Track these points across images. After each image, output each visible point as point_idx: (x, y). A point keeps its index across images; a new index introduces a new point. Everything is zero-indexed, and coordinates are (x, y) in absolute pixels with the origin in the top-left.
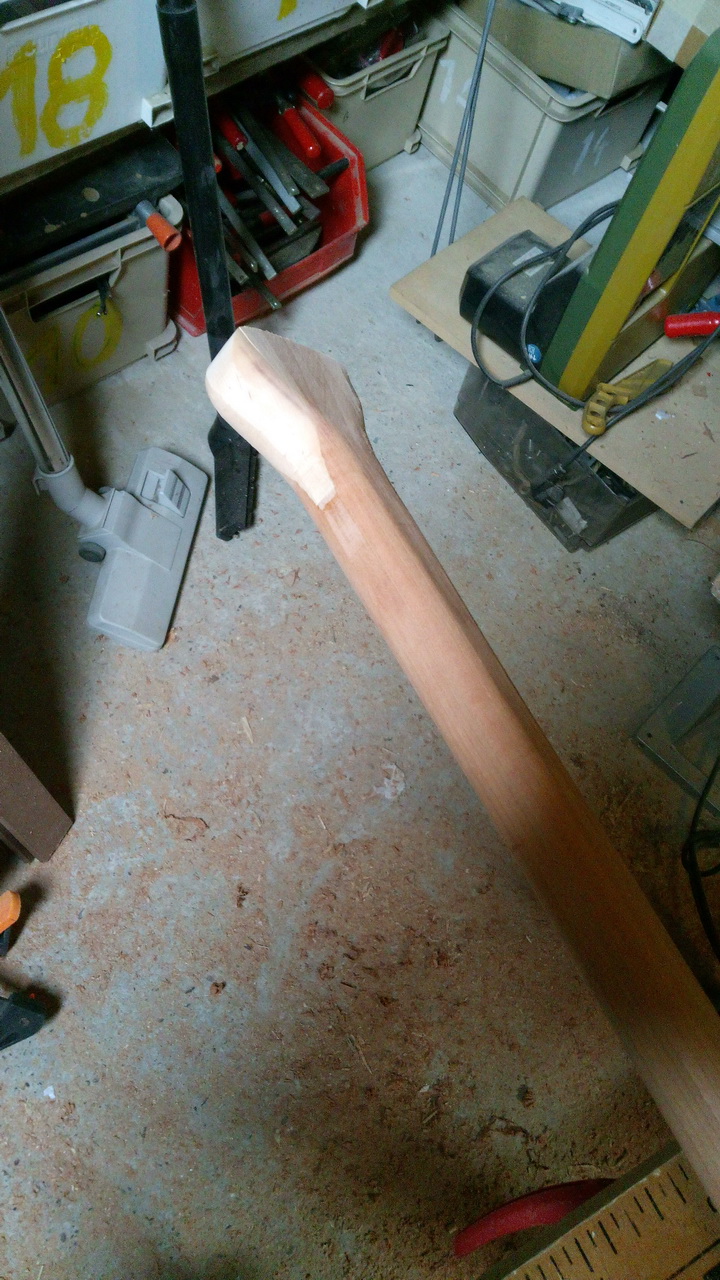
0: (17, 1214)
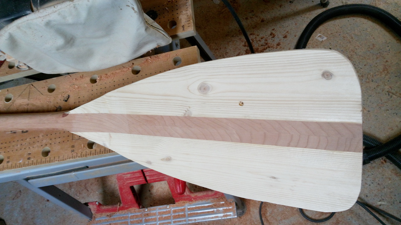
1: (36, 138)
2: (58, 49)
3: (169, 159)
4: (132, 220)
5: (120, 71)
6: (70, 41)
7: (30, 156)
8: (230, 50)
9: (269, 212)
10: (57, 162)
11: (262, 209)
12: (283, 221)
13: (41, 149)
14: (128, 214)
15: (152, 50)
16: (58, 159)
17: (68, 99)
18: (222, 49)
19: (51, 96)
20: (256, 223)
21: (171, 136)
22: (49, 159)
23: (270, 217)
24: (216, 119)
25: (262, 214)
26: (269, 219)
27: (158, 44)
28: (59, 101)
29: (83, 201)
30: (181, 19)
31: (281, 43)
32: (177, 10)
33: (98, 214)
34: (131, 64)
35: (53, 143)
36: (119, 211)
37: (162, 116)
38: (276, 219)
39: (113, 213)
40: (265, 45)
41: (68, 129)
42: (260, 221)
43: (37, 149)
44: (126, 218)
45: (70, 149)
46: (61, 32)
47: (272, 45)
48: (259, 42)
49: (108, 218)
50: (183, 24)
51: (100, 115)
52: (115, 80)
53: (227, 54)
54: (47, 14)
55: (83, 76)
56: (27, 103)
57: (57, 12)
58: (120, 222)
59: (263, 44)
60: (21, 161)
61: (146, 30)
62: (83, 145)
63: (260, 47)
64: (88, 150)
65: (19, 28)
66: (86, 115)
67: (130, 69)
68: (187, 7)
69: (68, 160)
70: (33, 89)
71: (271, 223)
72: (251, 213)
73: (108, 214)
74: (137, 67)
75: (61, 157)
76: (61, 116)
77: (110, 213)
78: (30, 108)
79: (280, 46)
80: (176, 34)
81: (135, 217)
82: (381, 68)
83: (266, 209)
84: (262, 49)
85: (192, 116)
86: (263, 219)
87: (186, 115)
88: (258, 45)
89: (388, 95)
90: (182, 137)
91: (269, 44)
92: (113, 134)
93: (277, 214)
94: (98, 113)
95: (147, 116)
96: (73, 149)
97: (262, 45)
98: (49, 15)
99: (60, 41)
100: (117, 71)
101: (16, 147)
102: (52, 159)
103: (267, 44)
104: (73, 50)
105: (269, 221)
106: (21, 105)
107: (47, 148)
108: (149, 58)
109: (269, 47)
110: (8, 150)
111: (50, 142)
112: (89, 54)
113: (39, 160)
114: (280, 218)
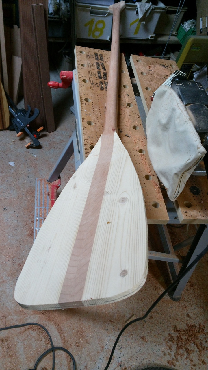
0: (23, 165)
1: (101, 119)
2: (159, 121)
3: (75, 187)
4: (43, 209)
5: (148, 167)
6: (165, 127)
7: (88, 115)
8: (195, 309)
9: (33, 333)
10: (83, 129)
11: (36, 326)
12: (23, 347)
13: (92, 121)
14: (48, 207)
15: (163, 185)
16: (84, 129)
17: (127, 136)
18: (196, 300)
19: (131, 127)
20: (25, 319)
21: (91, 186)
22: (85, 124)
23: (28, 334)
24: (100, 209)
25: (32, 325)
26: (26, 332)
27: (168, 189)
28: (126, 131)
29: (62, 175)
30: (193, 211)
31: (205, 365)
32: (202, 209)
33: (51, 186)
34: (154, 174)
35: (96, 127)
36: (51, 200)
37: (106, 180)
38: (26, 339)
39: (51, 196)
40: (202, 347)
41: (104, 132)
42: (26, 323)
43: (93, 119)
44: (45, 205)
45: (91, 136)
46: (170, 120)
47: (202, 355)
48: (205, 340)
49: (47, 192)
50: (189, 212)
51: (112, 148)
52: (141, 164)
53: (191, 305)
54: (180, 107)
55: (144, 145)
56: (126, 114)
57: (181, 113)
58: (43, 201)
59: (203, 344)
60: (85, 110)
61: (176, 174)
62: (93, 143)
63: (199, 341)
64: (89, 146)
65: (171, 94)
66: (113, 141)
67: (150, 174)
68: (204, 216)
69: (83, 135)
70: (136, 118)
71: (23, 334)
72: (34, 315)
73: (50, 193)
74: (151, 178)
75: (86, 131)
76: (113, 128)
77: (50, 194)
78: (122, 116)
79: (202, 364)
80: (180, 207)
81: (45, 211)
83: (35, 330)
84: (197, 342)
85: (104, 196)
86: (28, 326)
87: (105, 193)
88: (202, 339)
90: (89, 192)
91: (204, 352)
92: (98, 157)
93: (30, 342)
94: (114, 147)
95: (108, 172)
96: (91, 137)
97: (201, 343)
98: (180, 108)
99: (164, 121)
100: (148, 166)
101: (95, 108)
102: (85, 126)
103: (203, 349)
104: (160, 132)
105: (25, 332)
106: (124, 111)
107: (93, 124)
108: (159, 186)
109: (200, 351)
110: (94, 104)
111: (97, 126)
112: (158, 144)
113: (85, 120)
114: (26, 343)
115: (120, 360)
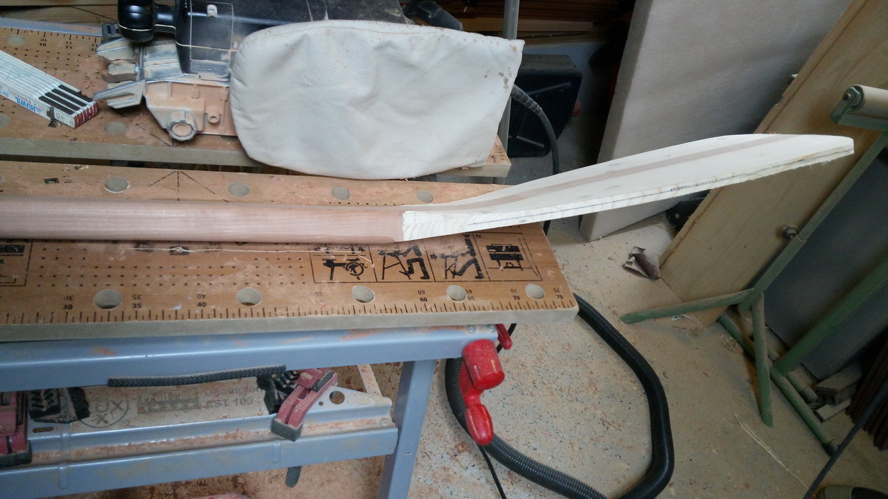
7: (204, 300)
10: (284, 317)
16: (285, 313)
22: (260, 311)
35: (265, 283)
43: (223, 289)
60: (178, 308)
70: (189, 181)
82: (586, 380)
89: (602, 425)
110: (134, 282)
113: (233, 310)
115: (446, 456)
